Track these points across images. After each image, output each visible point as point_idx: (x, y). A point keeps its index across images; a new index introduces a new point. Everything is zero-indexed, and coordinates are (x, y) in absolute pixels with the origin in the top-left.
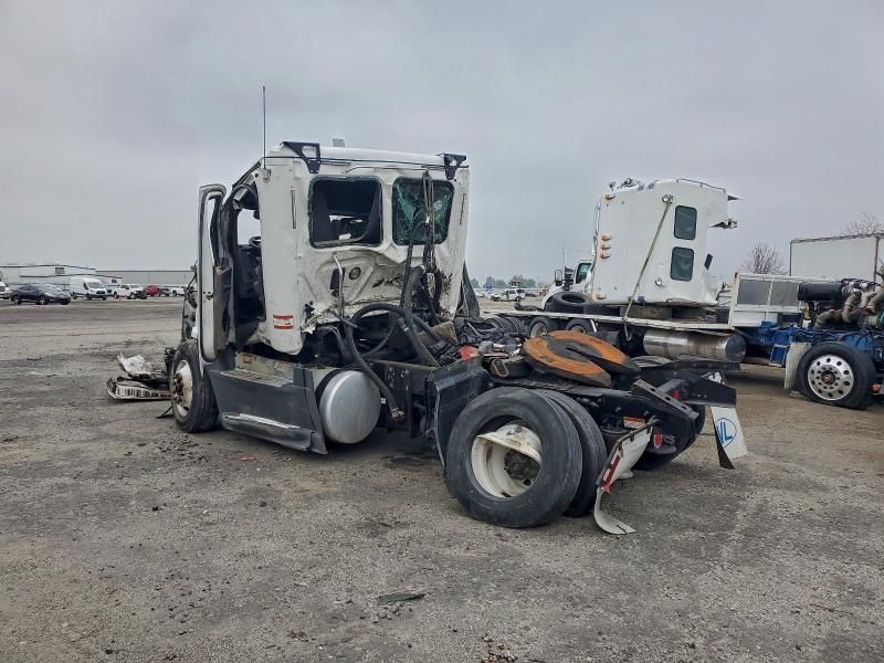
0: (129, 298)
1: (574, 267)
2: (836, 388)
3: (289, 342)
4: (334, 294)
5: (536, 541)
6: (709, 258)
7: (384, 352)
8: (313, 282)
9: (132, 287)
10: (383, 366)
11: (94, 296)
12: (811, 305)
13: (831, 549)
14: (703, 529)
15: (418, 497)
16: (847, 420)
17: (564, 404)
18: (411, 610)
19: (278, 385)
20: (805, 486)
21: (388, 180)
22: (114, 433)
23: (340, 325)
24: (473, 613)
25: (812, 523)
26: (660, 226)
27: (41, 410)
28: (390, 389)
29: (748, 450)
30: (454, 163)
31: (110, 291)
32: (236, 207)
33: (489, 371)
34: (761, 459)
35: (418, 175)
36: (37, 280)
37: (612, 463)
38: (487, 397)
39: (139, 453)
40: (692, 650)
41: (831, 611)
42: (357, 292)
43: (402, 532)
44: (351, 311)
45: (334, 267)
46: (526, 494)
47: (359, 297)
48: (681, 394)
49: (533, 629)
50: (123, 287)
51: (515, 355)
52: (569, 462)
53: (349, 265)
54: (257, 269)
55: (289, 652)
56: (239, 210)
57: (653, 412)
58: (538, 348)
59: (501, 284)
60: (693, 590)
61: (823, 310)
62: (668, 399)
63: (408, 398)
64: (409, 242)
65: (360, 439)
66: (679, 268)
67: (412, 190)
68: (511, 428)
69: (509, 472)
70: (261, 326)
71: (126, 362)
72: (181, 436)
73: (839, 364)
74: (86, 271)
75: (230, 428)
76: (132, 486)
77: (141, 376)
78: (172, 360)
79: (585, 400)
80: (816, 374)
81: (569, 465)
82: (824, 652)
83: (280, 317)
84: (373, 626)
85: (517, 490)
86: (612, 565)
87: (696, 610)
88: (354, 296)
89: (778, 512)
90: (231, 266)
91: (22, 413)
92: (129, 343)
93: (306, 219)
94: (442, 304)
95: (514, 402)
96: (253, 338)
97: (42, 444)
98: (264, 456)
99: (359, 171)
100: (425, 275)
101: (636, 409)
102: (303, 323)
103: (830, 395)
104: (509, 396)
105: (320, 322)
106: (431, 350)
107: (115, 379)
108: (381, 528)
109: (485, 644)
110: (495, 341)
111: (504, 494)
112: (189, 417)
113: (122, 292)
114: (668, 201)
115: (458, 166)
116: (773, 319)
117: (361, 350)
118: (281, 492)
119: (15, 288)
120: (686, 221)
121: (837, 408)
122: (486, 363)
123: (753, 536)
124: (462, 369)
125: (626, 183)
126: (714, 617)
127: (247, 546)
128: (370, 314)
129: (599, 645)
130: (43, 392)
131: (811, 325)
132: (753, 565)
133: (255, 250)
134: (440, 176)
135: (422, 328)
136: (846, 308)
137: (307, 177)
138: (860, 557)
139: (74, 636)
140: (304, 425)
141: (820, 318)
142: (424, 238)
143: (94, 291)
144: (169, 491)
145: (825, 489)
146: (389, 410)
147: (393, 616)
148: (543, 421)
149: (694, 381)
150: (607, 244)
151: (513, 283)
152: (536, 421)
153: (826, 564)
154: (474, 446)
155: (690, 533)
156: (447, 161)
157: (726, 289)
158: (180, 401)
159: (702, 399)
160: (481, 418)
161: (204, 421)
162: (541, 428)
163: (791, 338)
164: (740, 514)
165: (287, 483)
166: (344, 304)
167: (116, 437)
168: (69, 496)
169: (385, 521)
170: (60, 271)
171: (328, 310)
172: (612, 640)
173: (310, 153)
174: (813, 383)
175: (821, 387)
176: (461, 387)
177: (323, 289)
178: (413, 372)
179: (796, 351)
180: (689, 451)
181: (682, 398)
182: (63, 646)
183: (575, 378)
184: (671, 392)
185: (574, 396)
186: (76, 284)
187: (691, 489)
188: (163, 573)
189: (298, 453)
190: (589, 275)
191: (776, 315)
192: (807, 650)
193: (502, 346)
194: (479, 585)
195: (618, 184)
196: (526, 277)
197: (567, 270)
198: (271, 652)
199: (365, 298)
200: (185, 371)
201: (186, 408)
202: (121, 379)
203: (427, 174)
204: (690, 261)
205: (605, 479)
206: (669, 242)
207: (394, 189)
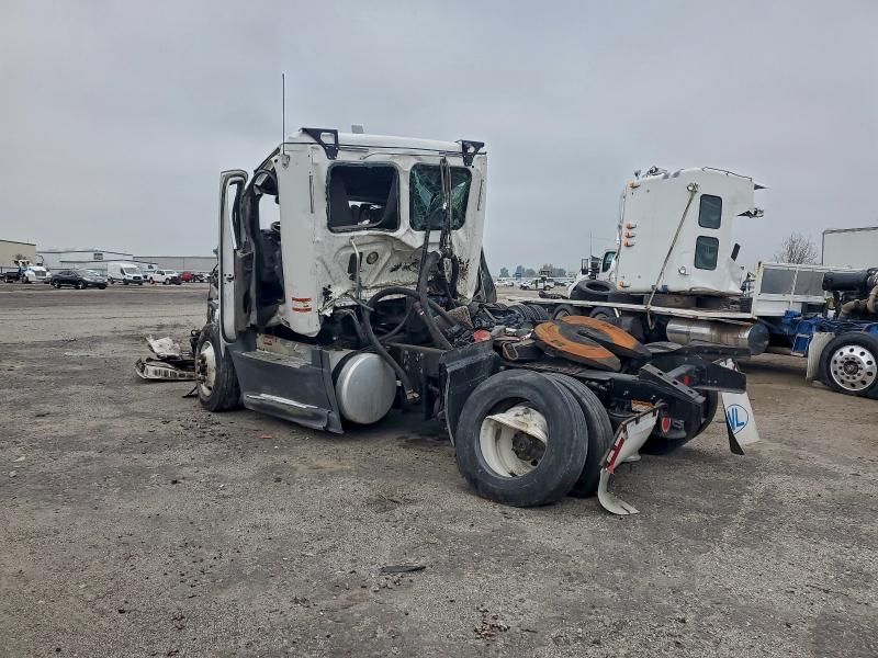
0: (164, 283)
1: (601, 256)
2: (859, 378)
3: (308, 324)
4: (353, 278)
5: (539, 519)
6: (737, 247)
7: (401, 336)
8: (331, 266)
9: (168, 273)
10: (398, 349)
11: (130, 281)
12: (836, 295)
13: (834, 534)
14: (708, 512)
15: (429, 476)
16: (868, 410)
17: (571, 387)
18: (411, 581)
19: (297, 366)
20: (816, 473)
21: (405, 166)
22: (141, 410)
23: (358, 309)
24: (471, 585)
25: (817, 509)
26: (685, 214)
27: (73, 388)
28: (406, 372)
29: (761, 437)
30: (472, 150)
31: (146, 277)
32: (258, 192)
33: (501, 354)
34: (776, 446)
35: (436, 161)
36: (77, 266)
37: (617, 444)
38: (496, 379)
39: (162, 430)
40: (683, 625)
41: (827, 592)
42: (374, 277)
43: (410, 508)
44: (368, 295)
45: (353, 252)
46: (533, 473)
47: (375, 281)
48: (691, 379)
49: (528, 601)
50: (159, 273)
51: (526, 340)
52: (574, 443)
53: (367, 250)
54: (277, 253)
55: (291, 616)
56: (260, 196)
57: (660, 396)
58: (549, 333)
59: (531, 273)
60: (690, 569)
61: (848, 300)
62: (675, 383)
63: (423, 379)
64: (426, 228)
65: (374, 420)
66: (703, 257)
67: (430, 176)
68: (519, 409)
69: (517, 453)
70: (281, 308)
71: (155, 344)
72: (205, 415)
73: (862, 354)
74: (125, 257)
75: (250, 408)
76: (154, 461)
77: (169, 357)
78: (197, 341)
79: (594, 384)
80: (839, 364)
81: (573, 447)
82: (815, 630)
83: (297, 300)
84: (372, 595)
85: (523, 469)
86: (612, 543)
87: (691, 587)
88: (372, 281)
89: (784, 498)
90: (253, 250)
91: (55, 391)
92: (161, 327)
93: (324, 204)
94: (459, 289)
95: (521, 384)
96: (274, 321)
97: (72, 420)
98: (283, 435)
99: (376, 158)
100: (442, 260)
101: (643, 393)
102: (320, 307)
103: (853, 385)
104: (518, 378)
105: (338, 305)
106: (445, 334)
107: (144, 360)
108: (390, 505)
109: (480, 614)
110: (509, 325)
111: (512, 474)
112: (213, 396)
113: (157, 277)
114: (693, 190)
115: (476, 153)
116: (797, 309)
117: (378, 333)
118: (296, 469)
119: (56, 272)
120: (711, 209)
121: (858, 399)
122: (497, 347)
123: (756, 519)
124: (474, 352)
125: (651, 172)
126: (708, 594)
127: (260, 518)
128: (388, 298)
129: (592, 617)
130: (75, 372)
131: (836, 315)
132: (753, 547)
133: (275, 235)
134: (458, 162)
135: (437, 312)
136: (871, 298)
137: (325, 163)
138: (862, 541)
139: (90, 597)
140: (321, 406)
141: (845, 308)
142: (441, 224)
143: (130, 276)
144: (188, 465)
145: (835, 476)
146: (404, 391)
147: (394, 587)
148: (550, 404)
149: (704, 367)
150: (631, 232)
151: (542, 272)
152: (543, 403)
153: (827, 548)
154: (483, 427)
155: (694, 517)
156: (465, 146)
157: (751, 278)
158: (204, 380)
159: (712, 385)
160: (489, 400)
161: (227, 401)
162: (548, 411)
163: (814, 327)
164: (746, 499)
165: (303, 460)
166: (361, 288)
167: (142, 415)
168: (94, 468)
169: (395, 498)
170: (98, 256)
171: (346, 294)
172: (604, 614)
173: (328, 139)
174: (836, 373)
175: (844, 378)
176: (472, 370)
177: (341, 273)
178: (427, 355)
179: (818, 341)
180: (702, 436)
181: (691, 383)
182: (79, 606)
183: (586, 363)
184: (680, 378)
185: (582, 380)
186: (113, 270)
187: (699, 473)
188: (178, 541)
189: (316, 432)
190: (614, 263)
191: (800, 305)
192: (797, 628)
193: (514, 330)
194: (480, 559)
195: (644, 172)
196: (556, 266)
197: (594, 258)
198: (273, 616)
199: (383, 283)
200: (209, 352)
201: (210, 388)
202: (149, 360)
203: (444, 161)
204: (715, 250)
205: (609, 460)
206: (693, 230)
207: (412, 176)
